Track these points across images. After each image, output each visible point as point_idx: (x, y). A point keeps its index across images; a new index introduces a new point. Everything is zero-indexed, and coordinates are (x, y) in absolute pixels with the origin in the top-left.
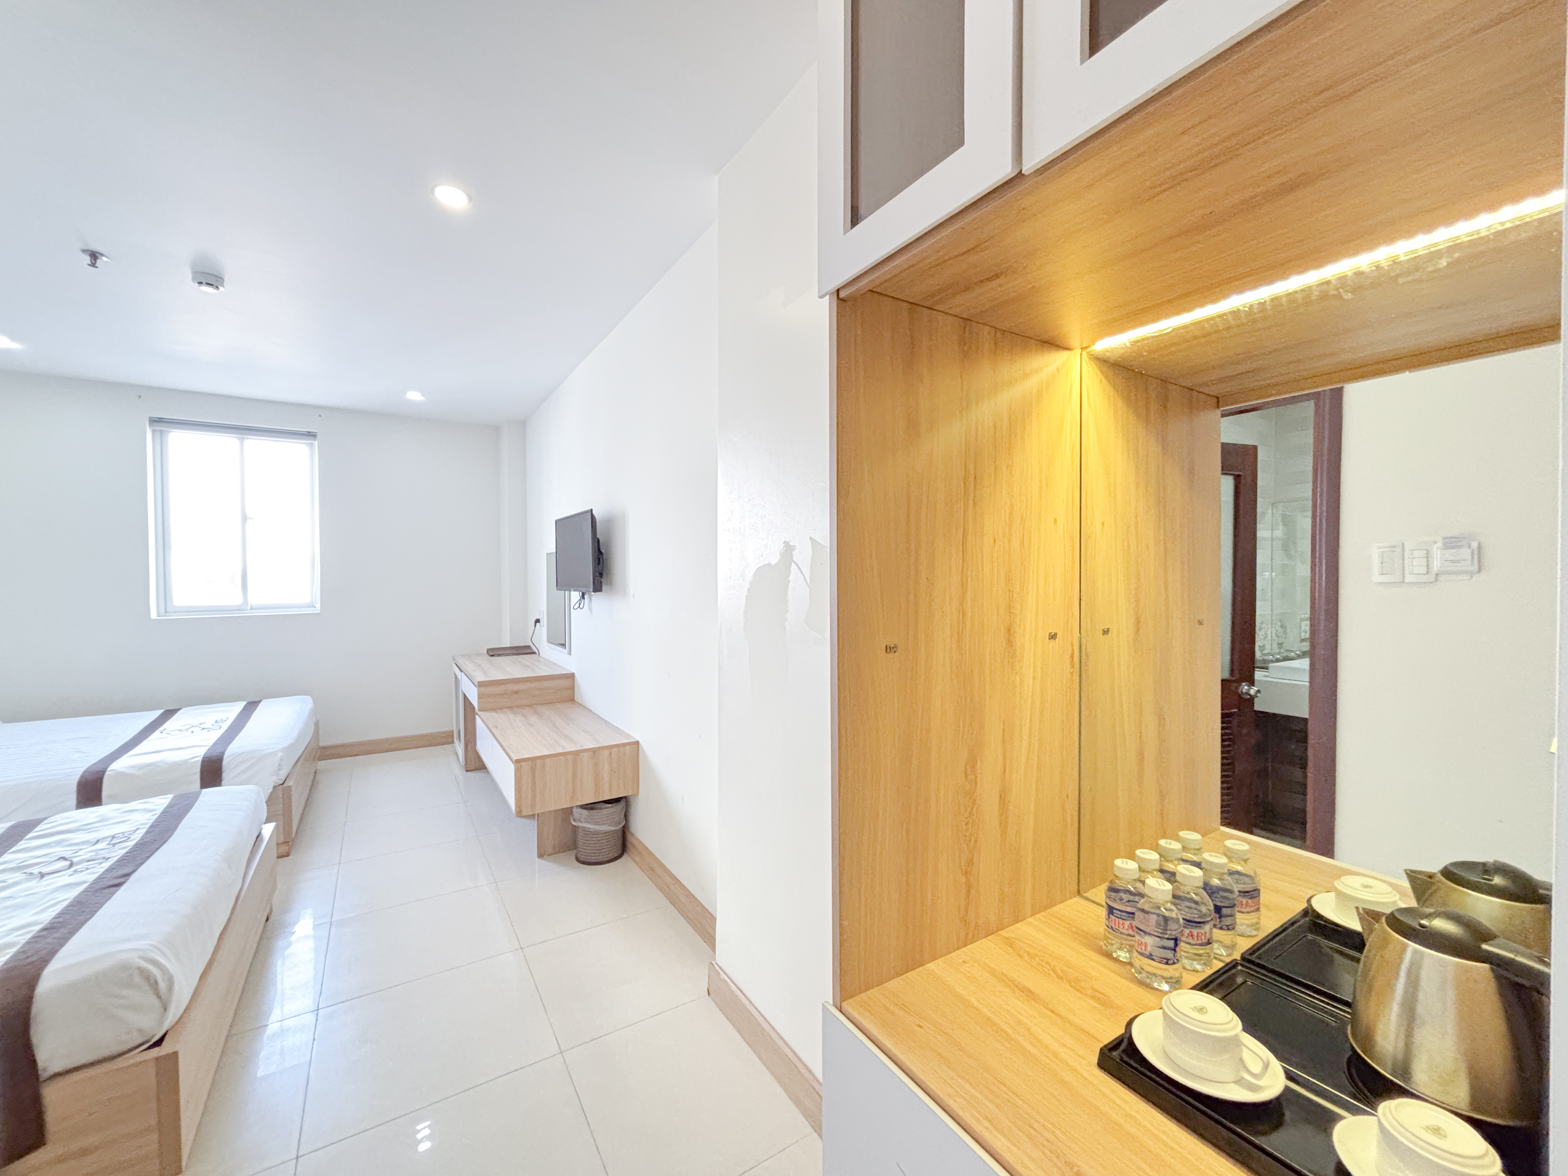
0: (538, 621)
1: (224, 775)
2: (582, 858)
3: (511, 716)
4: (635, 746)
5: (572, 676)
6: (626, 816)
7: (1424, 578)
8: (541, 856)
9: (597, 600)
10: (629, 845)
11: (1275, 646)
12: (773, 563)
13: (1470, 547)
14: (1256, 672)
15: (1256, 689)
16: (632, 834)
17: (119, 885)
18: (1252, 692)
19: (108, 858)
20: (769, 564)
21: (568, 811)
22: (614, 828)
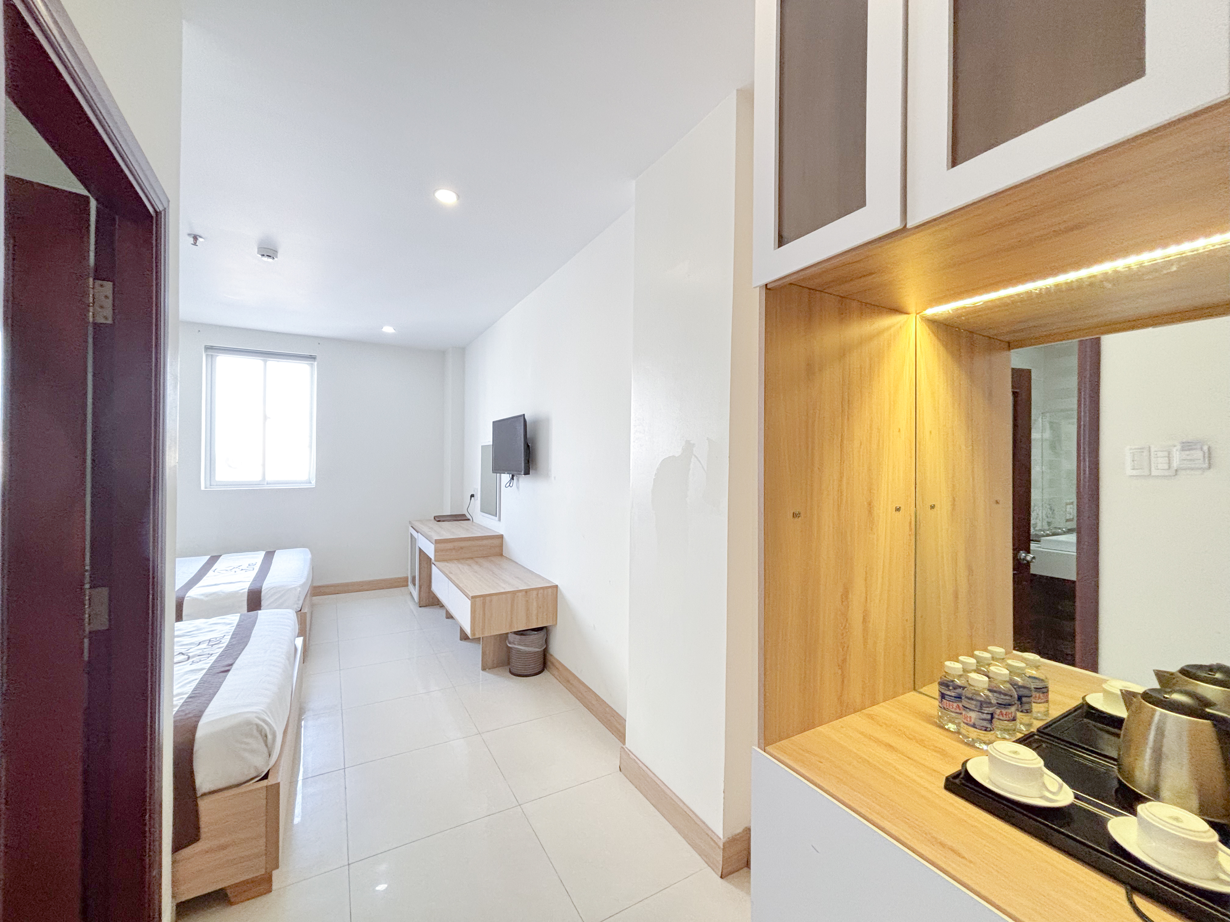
0: (472, 496)
1: (262, 603)
2: (514, 671)
3: (460, 566)
4: (555, 589)
5: (501, 537)
6: (547, 641)
7: (1167, 473)
8: (484, 669)
9: (524, 481)
10: (549, 663)
11: (1045, 523)
12: (677, 456)
13: (1202, 449)
14: (1031, 544)
15: (1032, 556)
16: (551, 655)
17: (228, 671)
18: (1029, 558)
19: (212, 654)
20: (674, 456)
21: (504, 637)
22: (539, 650)
